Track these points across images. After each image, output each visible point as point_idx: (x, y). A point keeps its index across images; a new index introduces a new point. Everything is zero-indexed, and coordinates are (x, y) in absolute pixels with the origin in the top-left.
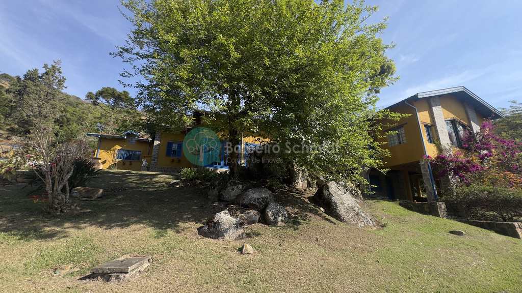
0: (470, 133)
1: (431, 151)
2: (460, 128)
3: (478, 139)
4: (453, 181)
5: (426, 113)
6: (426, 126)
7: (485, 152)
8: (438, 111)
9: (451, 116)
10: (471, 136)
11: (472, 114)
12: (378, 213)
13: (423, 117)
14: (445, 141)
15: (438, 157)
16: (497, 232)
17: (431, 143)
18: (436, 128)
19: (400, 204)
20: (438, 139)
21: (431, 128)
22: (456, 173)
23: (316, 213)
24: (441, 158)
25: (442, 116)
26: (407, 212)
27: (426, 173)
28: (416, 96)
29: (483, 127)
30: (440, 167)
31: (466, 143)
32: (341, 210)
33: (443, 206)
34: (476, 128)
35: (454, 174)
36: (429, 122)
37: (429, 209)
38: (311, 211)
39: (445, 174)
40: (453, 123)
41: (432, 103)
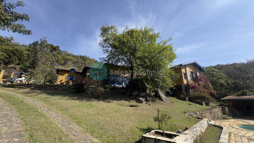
0: (197, 76)
1: (185, 82)
2: (194, 74)
3: (199, 78)
4: (191, 91)
5: (184, 69)
6: (184, 73)
7: (200, 82)
8: (188, 69)
9: (191, 70)
10: (197, 77)
11: (197, 70)
12: (171, 100)
13: (183, 71)
14: (189, 78)
15: (187, 84)
16: (199, 104)
17: (185, 79)
18: (187, 74)
19: (176, 98)
20: (187, 78)
21: (185, 74)
22: (192, 89)
23: (157, 99)
24: (188, 84)
25: (189, 70)
26: (178, 100)
27: (183, 88)
28: (182, 64)
29: (200, 75)
30: (188, 87)
31: (195, 79)
32: (163, 99)
33: (188, 98)
34: (198, 74)
35: (191, 89)
36: (185, 72)
37: (184, 99)
38: (156, 99)
39: (189, 89)
40: (192, 72)
41: (186, 66)
